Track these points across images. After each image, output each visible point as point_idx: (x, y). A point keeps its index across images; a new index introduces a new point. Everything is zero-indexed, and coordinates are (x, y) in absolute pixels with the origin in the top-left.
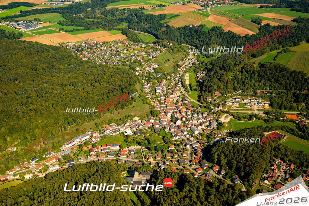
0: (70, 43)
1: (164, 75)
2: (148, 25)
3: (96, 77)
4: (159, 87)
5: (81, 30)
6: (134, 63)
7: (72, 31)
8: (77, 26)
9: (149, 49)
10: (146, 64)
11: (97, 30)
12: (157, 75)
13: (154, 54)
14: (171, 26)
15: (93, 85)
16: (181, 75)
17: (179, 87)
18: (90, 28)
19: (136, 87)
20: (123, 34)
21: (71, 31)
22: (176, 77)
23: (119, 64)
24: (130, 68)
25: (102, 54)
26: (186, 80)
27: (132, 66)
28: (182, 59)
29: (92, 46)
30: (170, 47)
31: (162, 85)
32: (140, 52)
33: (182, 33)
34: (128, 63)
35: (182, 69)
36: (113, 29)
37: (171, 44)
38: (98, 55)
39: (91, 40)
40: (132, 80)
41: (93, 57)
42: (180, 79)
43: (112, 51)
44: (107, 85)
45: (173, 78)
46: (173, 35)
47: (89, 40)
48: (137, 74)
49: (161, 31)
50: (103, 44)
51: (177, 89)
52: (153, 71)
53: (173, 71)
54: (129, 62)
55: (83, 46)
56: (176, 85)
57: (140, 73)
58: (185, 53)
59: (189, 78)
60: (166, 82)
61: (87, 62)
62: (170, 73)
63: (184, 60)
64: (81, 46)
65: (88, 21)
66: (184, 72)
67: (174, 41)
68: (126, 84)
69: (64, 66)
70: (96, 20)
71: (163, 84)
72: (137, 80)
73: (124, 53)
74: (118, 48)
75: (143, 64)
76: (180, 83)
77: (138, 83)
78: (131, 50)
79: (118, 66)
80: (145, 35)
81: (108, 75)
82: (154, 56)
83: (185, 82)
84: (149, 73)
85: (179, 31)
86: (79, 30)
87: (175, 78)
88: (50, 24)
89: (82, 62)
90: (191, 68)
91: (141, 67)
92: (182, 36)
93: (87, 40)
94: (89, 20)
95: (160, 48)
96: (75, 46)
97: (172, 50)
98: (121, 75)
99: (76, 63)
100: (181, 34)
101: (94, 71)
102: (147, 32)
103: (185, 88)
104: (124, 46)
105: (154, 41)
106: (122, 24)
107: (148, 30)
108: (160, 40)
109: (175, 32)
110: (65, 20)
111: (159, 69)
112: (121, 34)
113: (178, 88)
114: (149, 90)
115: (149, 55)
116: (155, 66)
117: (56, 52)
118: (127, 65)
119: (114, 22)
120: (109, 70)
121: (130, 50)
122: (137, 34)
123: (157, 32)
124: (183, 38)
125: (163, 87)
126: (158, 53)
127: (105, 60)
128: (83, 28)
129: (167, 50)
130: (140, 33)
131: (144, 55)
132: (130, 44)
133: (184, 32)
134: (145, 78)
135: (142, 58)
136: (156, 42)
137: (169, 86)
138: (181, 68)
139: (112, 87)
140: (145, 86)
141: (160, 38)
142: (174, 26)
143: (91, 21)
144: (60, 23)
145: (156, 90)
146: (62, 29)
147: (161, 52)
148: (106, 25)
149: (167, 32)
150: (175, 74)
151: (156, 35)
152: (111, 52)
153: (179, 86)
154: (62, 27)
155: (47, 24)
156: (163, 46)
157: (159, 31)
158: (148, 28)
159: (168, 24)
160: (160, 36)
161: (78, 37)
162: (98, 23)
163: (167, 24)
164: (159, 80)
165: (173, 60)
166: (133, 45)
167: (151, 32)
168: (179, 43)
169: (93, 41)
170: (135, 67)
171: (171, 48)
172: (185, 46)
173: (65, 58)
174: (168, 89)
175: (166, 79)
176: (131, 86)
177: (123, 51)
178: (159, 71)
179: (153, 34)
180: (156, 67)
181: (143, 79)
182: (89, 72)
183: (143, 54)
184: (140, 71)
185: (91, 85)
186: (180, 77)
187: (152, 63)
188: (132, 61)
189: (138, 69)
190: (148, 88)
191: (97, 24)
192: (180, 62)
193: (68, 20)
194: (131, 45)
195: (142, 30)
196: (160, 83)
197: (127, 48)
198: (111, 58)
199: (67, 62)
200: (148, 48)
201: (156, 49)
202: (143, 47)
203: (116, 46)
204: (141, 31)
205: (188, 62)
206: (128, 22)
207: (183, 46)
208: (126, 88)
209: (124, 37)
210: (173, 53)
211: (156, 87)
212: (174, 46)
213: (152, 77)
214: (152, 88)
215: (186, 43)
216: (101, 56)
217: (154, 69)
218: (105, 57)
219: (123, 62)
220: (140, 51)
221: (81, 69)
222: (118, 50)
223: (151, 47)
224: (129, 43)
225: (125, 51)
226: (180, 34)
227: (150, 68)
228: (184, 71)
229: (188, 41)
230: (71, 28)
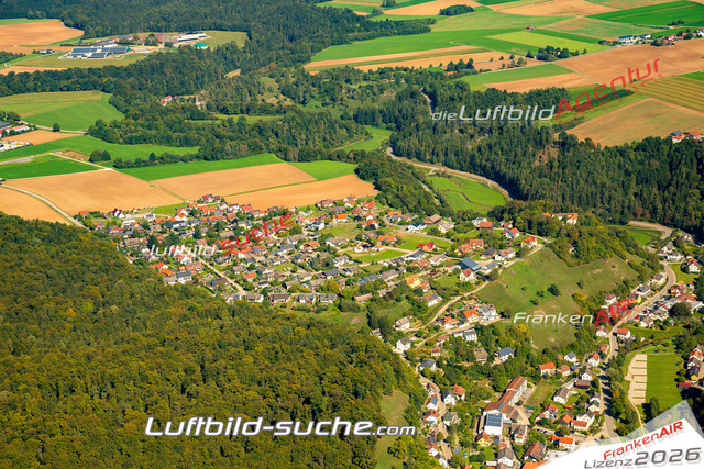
0: (126, 213)
1: (528, 358)
2: (479, 139)
3: (209, 355)
4: (495, 412)
5: (183, 160)
6: (391, 302)
7: (146, 164)
8: (168, 141)
9: (467, 240)
10: (446, 307)
11: (253, 159)
12: (491, 359)
13: (484, 265)
14: (581, 139)
15: (188, 390)
16: (606, 362)
17: (590, 415)
18: (222, 150)
19: (382, 404)
20: (362, 178)
21: (139, 163)
22: (585, 368)
23: (325, 302)
24: (369, 324)
25: (253, 259)
26: (633, 385)
27: (380, 313)
28: (623, 289)
29: (218, 227)
30: (564, 232)
31: (512, 403)
32: (422, 252)
33: (631, 169)
34: (362, 300)
35: (615, 334)
36: (319, 156)
37: (572, 221)
38: (235, 265)
39: (219, 202)
40: (366, 375)
41: (212, 272)
42: (603, 377)
43: (302, 247)
44: (250, 392)
45: (567, 373)
46: (590, 180)
47: (210, 200)
48: (401, 348)
49: (537, 163)
50: (264, 219)
51: (584, 424)
52: (473, 338)
53: (574, 339)
54: (369, 296)
55: (177, 226)
56: (579, 408)
57: (413, 346)
58: (638, 260)
59: (648, 375)
60: (534, 388)
61: (185, 292)
62: (554, 348)
63: (633, 291)
64: (169, 224)
65: (218, 122)
66: (626, 349)
67: (595, 206)
68: (338, 390)
69: (78, 309)
70: (251, 120)
71: (515, 399)
72: (392, 373)
73: (350, 259)
74: (330, 236)
75: (430, 304)
76: (602, 395)
77: (396, 392)
78: (384, 243)
79: (317, 312)
80: (461, 183)
81: (260, 349)
82: (487, 272)
83: (623, 394)
84: (456, 344)
85: (617, 161)
86: (174, 159)
87: (577, 371)
88: (57, 136)
89: (160, 294)
90: (662, 328)
91: (421, 318)
92: (633, 183)
93: (199, 202)
94: (225, 117)
95: (517, 235)
96: (146, 227)
97: (575, 247)
98: (322, 352)
99: (132, 295)
100: (628, 173)
101: (202, 330)
102: (474, 167)
103: (622, 421)
104: (359, 227)
105: (496, 208)
106: (369, 136)
107: (478, 161)
108: (522, 204)
109: (598, 166)
110: (120, 117)
111: (502, 330)
112: (355, 176)
113: (590, 421)
114: (448, 423)
115: (464, 267)
116: (486, 314)
117: (53, 250)
118: (355, 309)
119: (334, 128)
120: (269, 330)
121: (379, 243)
122: (428, 179)
123: (516, 166)
124: (636, 195)
125: (516, 414)
126: (506, 259)
127: (264, 286)
128: (195, 150)
129: (550, 246)
130: (444, 175)
131: (441, 266)
132: (385, 218)
133: (639, 167)
134: (434, 368)
135: (430, 281)
136: (502, 212)
137: (544, 410)
138: (615, 329)
139: (273, 401)
140: (431, 406)
141: (527, 195)
142: (595, 141)
143: (230, 121)
144: (99, 131)
145: (481, 426)
146: (104, 157)
147: (518, 255)
148: (293, 141)
149: (563, 169)
150: (580, 354)
151: (511, 180)
152: (296, 253)
153: (593, 408)
154: (102, 146)
155: (43, 136)
156: (535, 230)
157: (524, 164)
158: (479, 149)
159: (569, 132)
160: (527, 187)
161: (164, 189)
162: (260, 129)
163: (564, 134)
164: (500, 380)
165: (578, 291)
166: (400, 224)
167: (493, 168)
168: (618, 216)
169: (225, 206)
170: (391, 317)
171: (568, 235)
172: (644, 231)
173: (87, 277)
174: (539, 423)
175: (536, 378)
176: (359, 400)
177: (350, 249)
178: (504, 337)
179: (499, 178)
180: (492, 320)
181: (422, 373)
182: (182, 335)
183: (438, 263)
184: (414, 339)
185: (183, 391)
186: (604, 369)
187: (472, 303)
188: (382, 293)
189: (407, 326)
190: (442, 413)
191: (256, 133)
192: (611, 302)
193: (135, 118)
194: (387, 222)
195: (453, 158)
196: (505, 391)
197: (370, 235)
198: (292, 278)
199: (95, 290)
200: (462, 235)
201: (501, 239)
202: (443, 231)
203: (322, 226)
204: (446, 164)
205: (651, 301)
206: (394, 125)
207: (634, 229)
208: (334, 406)
209: (367, 189)
210: (575, 261)
211: (483, 410)
212: (584, 229)
213: (466, 364)
214: (460, 416)
215: (648, 216)
216: (249, 269)
217: (479, 329)
218: (267, 271)
219: (339, 295)
220: (426, 248)
221: (148, 324)
222: (327, 243)
223: (479, 232)
224: (381, 214)
225: (359, 250)
226: (622, 172)
227: (462, 323)
228: (626, 341)
229: (660, 206)
230: (143, 151)
